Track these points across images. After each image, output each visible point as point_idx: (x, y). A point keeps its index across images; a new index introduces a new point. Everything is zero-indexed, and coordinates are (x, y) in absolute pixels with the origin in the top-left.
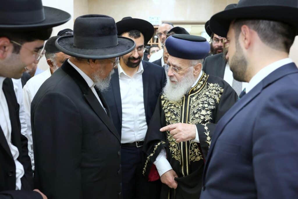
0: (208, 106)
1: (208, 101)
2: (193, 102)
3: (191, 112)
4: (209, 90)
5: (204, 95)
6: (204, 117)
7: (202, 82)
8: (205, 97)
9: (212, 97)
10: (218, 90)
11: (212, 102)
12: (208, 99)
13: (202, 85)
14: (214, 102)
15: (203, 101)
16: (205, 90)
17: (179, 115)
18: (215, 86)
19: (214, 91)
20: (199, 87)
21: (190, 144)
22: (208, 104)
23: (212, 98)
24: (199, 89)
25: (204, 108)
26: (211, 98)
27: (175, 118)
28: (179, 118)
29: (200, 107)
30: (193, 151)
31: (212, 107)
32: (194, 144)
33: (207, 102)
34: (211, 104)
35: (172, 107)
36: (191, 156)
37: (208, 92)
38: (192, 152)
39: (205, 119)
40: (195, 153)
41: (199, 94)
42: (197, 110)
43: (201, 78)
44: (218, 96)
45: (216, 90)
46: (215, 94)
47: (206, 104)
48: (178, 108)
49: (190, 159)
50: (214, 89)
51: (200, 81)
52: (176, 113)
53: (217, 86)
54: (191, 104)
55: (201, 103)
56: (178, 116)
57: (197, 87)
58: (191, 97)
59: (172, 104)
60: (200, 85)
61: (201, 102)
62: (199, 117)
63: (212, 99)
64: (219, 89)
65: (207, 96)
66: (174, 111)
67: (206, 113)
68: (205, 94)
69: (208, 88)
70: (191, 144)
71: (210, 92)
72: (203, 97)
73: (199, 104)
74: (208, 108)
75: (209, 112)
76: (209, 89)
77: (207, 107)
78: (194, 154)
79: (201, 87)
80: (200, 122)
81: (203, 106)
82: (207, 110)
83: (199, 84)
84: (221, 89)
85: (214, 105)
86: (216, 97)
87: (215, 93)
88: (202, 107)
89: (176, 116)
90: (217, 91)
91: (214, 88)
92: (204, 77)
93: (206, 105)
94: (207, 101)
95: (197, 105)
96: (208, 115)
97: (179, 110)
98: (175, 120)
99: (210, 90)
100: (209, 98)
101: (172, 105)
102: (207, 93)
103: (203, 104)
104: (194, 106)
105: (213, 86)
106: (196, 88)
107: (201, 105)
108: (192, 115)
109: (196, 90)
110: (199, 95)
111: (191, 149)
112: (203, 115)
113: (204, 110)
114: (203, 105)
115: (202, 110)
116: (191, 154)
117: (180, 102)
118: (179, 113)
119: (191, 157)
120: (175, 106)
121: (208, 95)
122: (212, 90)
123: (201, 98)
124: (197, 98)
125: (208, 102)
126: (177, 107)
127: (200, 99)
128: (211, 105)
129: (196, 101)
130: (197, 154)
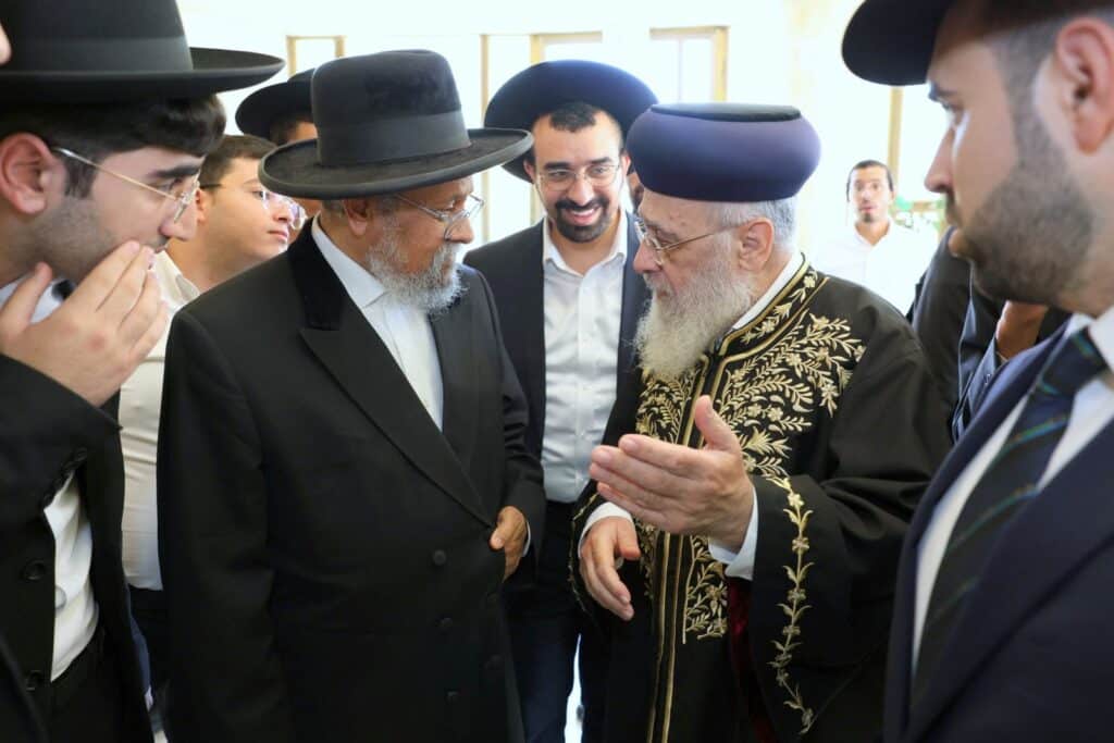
0: (783, 418)
1: (788, 394)
2: (731, 388)
4: (803, 346)
5: (780, 366)
6: (759, 461)
7: (785, 309)
8: (781, 374)
9: (810, 379)
10: (841, 351)
11: (802, 404)
12: (791, 384)
13: (783, 321)
15: (768, 394)
16: (789, 342)
18: (835, 330)
19: (823, 353)
20: (768, 327)
21: (694, 560)
22: (783, 409)
23: (808, 384)
24: (768, 336)
25: (764, 423)
26: (801, 385)
29: (749, 418)
30: (702, 591)
31: (800, 425)
32: (706, 564)
33: (781, 401)
34: (797, 407)
35: (661, 399)
36: (692, 611)
37: (798, 355)
38: (696, 594)
39: (758, 473)
40: (707, 602)
41: (761, 357)
42: (736, 428)
43: (788, 288)
44: (835, 378)
45: (831, 348)
46: (824, 367)
47: (776, 405)
48: (677, 406)
49: (689, 624)
50: (826, 345)
51: (780, 304)
52: (667, 425)
53: (842, 331)
54: (723, 397)
55: (760, 402)
57: (760, 325)
58: (728, 366)
59: (664, 385)
60: (777, 318)
61: (761, 394)
63: (807, 389)
64: (844, 344)
65: (790, 373)
66: (660, 416)
67: (768, 449)
68: (784, 364)
69: (802, 334)
70: (698, 563)
71: (804, 357)
72: (773, 376)
73: (749, 403)
74: (780, 426)
75: (779, 445)
76: (804, 341)
77: (777, 423)
78: (704, 607)
79: (777, 328)
81: (764, 417)
82: (775, 436)
83: (771, 314)
84: (855, 346)
85: (807, 417)
86: (823, 379)
87: (823, 362)
88: (759, 417)
90: (832, 353)
91: (827, 337)
92: (800, 284)
93: (776, 414)
94: (782, 394)
95: (743, 407)
96: (777, 455)
97: (678, 416)
99: (810, 344)
100: (796, 381)
101: (663, 391)
102: (795, 360)
103: (764, 404)
104: (731, 406)
105: (826, 330)
106: (753, 331)
107: (755, 410)
109: (755, 342)
110: (761, 363)
111: (694, 582)
112: (753, 453)
113: (763, 433)
114: (764, 411)
115: (756, 431)
116: (692, 603)
117: (689, 385)
118: (676, 429)
119: (694, 616)
120: (669, 396)
121: (793, 368)
122: (817, 349)
123: (766, 377)
124: (750, 377)
125: (788, 400)
126: (675, 399)
127: (759, 380)
128: (794, 414)
129: (744, 387)
130: (714, 610)
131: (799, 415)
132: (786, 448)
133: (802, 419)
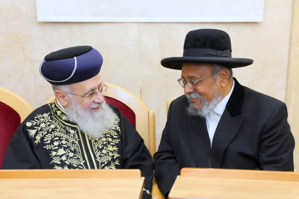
3: (95, 148)
6: (112, 153)
14: (117, 134)
17: (79, 153)
22: (111, 138)
25: (109, 143)
26: (111, 130)
27: (74, 156)
28: (80, 155)
29: (104, 142)
31: (117, 141)
33: (109, 136)
35: (64, 142)
39: (113, 156)
42: (102, 145)
47: (109, 137)
48: (73, 143)
52: (74, 149)
55: (104, 137)
56: (77, 154)
59: (61, 138)
62: (107, 154)
63: (113, 131)
66: (68, 147)
67: (113, 149)
74: (113, 143)
75: (115, 148)
80: (110, 160)
81: (107, 141)
82: (113, 146)
84: (118, 118)
85: (118, 138)
88: (106, 141)
89: (74, 153)
93: (110, 139)
95: (99, 139)
96: (116, 151)
97: (77, 146)
98: (75, 159)
101: (63, 140)
103: (106, 137)
104: (95, 140)
108: (98, 151)
112: (111, 151)
113: (110, 145)
114: (107, 139)
115: (108, 145)
118: (78, 150)
120: (66, 140)
125: (111, 135)
128: (115, 139)
131: (116, 138)
132: (117, 148)
133: (117, 139)
